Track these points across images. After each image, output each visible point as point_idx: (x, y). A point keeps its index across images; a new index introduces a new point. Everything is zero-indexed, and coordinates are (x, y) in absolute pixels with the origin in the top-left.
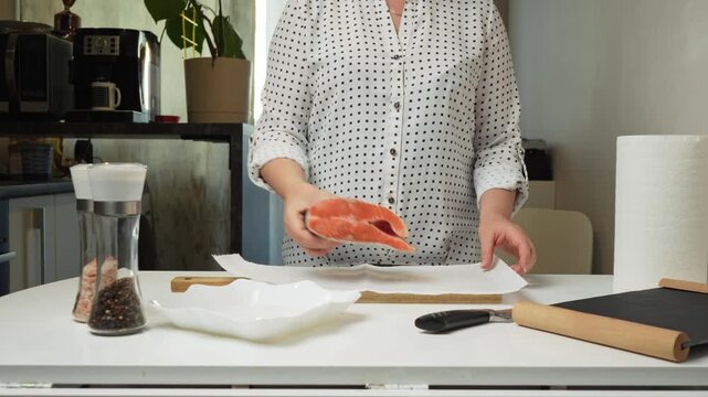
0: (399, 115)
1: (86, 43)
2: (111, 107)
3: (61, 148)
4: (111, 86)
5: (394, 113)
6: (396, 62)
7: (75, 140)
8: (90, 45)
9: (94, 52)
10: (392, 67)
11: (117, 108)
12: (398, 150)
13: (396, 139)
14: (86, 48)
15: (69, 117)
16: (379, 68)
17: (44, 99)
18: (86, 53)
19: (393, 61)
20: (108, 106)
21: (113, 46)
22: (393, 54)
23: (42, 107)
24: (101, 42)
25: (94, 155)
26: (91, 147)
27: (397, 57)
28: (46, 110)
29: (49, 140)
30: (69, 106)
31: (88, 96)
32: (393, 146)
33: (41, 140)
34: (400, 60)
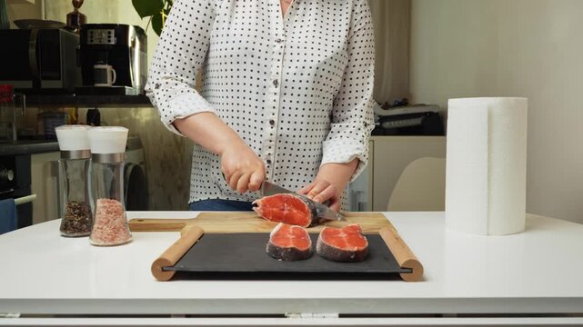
0: (278, 90)
1: (89, 35)
2: (109, 84)
3: (77, 116)
4: (108, 68)
5: (273, 89)
6: (278, 45)
7: (86, 110)
8: (92, 37)
9: (96, 42)
10: (274, 49)
11: (113, 85)
12: (276, 120)
13: (274, 111)
14: (89, 39)
15: (79, 91)
16: (264, 48)
17: (59, 78)
18: (89, 43)
19: (276, 44)
20: (106, 83)
21: (109, 37)
22: (277, 38)
23: (57, 84)
24: (101, 34)
25: (101, 120)
26: (99, 114)
27: (279, 41)
28: (61, 87)
29: (66, 109)
30: (79, 84)
31: (92, 76)
32: (272, 117)
33: (61, 109)
34: (282, 44)
